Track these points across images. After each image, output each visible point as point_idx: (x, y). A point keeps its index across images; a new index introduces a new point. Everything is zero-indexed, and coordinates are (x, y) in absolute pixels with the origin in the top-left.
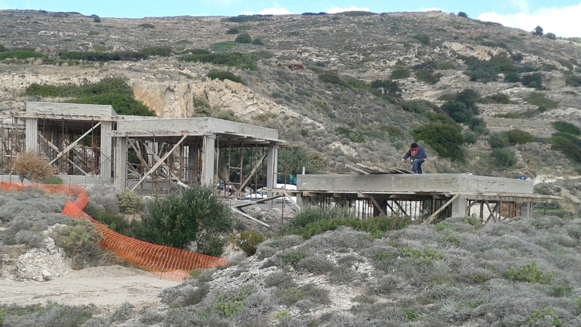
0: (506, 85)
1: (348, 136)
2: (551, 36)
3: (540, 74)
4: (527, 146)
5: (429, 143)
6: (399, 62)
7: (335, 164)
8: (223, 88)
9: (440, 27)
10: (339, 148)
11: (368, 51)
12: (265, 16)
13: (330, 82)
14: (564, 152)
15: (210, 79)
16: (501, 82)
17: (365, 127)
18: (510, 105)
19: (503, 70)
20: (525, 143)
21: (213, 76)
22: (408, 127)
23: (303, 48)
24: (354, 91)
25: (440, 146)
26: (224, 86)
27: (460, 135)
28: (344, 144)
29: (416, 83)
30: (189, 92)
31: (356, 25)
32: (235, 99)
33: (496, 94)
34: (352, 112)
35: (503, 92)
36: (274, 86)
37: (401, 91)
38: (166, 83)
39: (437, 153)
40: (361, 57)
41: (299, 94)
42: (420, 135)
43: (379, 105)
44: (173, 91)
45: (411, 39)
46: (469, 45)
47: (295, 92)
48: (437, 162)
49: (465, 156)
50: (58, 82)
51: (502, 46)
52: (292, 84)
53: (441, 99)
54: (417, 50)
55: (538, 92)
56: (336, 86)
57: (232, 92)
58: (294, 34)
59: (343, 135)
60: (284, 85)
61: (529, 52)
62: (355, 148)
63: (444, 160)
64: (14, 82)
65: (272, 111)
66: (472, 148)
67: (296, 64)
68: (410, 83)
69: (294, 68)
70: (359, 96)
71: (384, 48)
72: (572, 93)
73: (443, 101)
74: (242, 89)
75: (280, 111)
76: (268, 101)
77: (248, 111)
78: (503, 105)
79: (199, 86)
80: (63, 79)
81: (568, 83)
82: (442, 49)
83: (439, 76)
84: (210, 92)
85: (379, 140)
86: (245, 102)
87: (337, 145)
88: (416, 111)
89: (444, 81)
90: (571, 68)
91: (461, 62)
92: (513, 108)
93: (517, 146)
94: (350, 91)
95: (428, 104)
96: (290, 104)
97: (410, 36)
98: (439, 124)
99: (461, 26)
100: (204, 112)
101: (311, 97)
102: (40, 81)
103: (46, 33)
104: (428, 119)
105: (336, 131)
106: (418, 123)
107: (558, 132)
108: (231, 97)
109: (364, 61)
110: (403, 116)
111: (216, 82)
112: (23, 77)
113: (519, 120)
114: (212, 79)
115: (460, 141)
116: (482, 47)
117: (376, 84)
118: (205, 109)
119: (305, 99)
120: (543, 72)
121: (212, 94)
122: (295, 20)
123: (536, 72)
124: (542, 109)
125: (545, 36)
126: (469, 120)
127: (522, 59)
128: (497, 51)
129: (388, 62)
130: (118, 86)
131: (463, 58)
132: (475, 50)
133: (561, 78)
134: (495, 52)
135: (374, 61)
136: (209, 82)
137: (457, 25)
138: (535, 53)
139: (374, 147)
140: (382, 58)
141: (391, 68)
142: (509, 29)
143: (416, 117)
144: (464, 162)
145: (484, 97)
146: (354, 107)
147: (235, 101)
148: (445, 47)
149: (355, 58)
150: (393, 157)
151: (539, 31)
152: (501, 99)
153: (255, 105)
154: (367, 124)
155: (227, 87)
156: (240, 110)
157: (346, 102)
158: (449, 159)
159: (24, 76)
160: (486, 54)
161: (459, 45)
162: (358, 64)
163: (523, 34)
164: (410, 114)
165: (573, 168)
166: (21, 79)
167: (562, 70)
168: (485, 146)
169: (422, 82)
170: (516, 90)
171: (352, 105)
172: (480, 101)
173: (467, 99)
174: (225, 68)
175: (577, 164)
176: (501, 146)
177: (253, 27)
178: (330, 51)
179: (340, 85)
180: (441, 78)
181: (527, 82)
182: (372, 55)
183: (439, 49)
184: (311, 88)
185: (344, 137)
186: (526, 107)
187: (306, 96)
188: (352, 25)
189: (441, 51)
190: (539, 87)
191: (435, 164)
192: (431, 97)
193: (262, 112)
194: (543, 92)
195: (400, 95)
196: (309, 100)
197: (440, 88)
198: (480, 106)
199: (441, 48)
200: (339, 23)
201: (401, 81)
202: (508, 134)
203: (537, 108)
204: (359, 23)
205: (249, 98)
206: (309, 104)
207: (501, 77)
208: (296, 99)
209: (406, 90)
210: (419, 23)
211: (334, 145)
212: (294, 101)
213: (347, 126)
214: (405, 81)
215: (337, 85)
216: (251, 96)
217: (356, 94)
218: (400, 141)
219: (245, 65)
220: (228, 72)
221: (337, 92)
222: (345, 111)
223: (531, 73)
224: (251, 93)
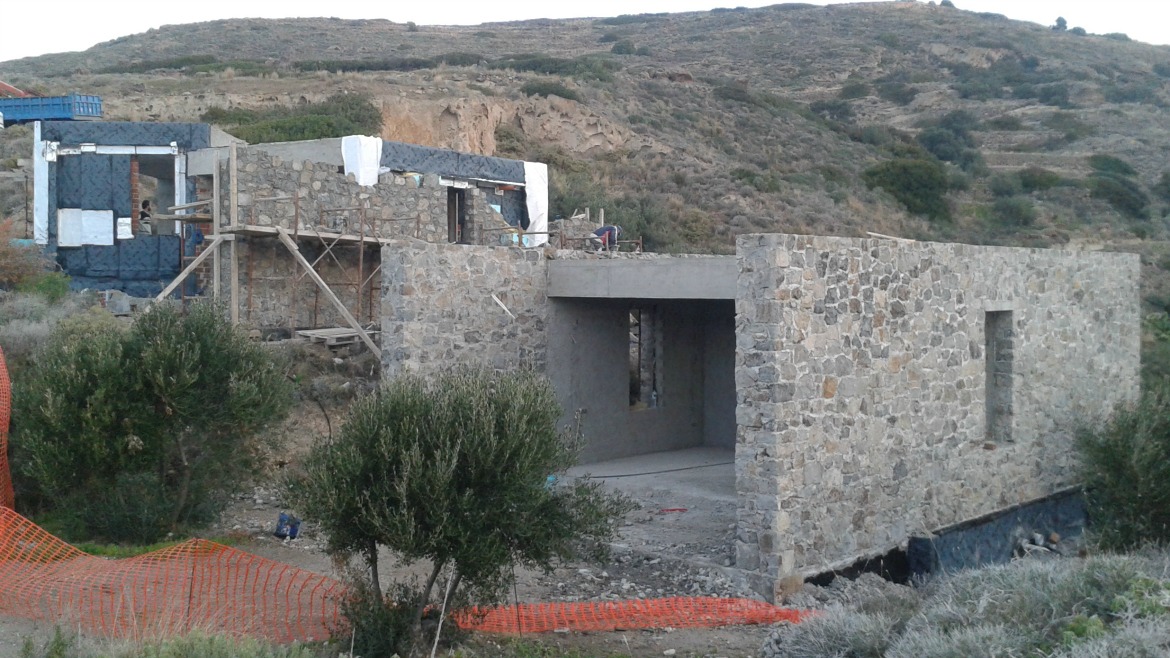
0: (1014, 103)
1: (751, 182)
2: (1078, 32)
3: (1066, 85)
4: (1053, 191)
5: (890, 191)
6: (853, 74)
7: (728, 229)
8: (547, 109)
9: (915, 23)
10: (737, 203)
11: (808, 60)
12: (658, 15)
13: (733, 98)
14: (1111, 201)
15: (526, 95)
16: (1007, 99)
17: (785, 167)
18: (1022, 132)
19: (1008, 81)
20: (1048, 188)
21: (529, 91)
22: (857, 167)
23: (711, 59)
24: (771, 112)
25: (909, 196)
26: (548, 106)
27: (942, 178)
28: (744, 195)
29: (879, 104)
30: (484, 117)
31: (790, 24)
32: (567, 127)
33: (1000, 116)
34: (766, 144)
35: (1012, 113)
36: (633, 106)
37: (855, 115)
38: (443, 103)
39: (905, 208)
40: (798, 69)
41: (678, 117)
42: (876, 179)
43: (811, 132)
44: (455, 115)
45: (869, 41)
46: (958, 47)
47: (672, 115)
48: (904, 223)
49: (951, 212)
50: (259, 103)
51: (1008, 46)
52: (667, 103)
53: (916, 126)
54: (880, 57)
55: (1064, 111)
56: (742, 106)
57: (562, 115)
58: (696, 39)
59: (744, 180)
60: (654, 104)
61: (1048, 54)
62: (763, 203)
63: (917, 218)
64: (187, 108)
65: (629, 147)
66: (963, 200)
67: (680, 72)
68: (870, 104)
69: (678, 78)
70: (779, 120)
71: (830, 55)
72: (1116, 112)
73: (920, 130)
74: (578, 109)
75: (641, 145)
76: (621, 129)
77: (588, 146)
78: (1012, 132)
79: (506, 107)
80: (267, 99)
81: (1108, 98)
82: (918, 54)
83: (914, 92)
84: (526, 117)
85: (807, 187)
86: (584, 131)
87: (733, 198)
88: (872, 142)
89: (921, 99)
90: (1110, 75)
91: (946, 71)
92: (1026, 136)
93: (1036, 193)
94: (764, 111)
95: (892, 131)
96: (659, 133)
97: (869, 37)
98: (909, 161)
99: (945, 19)
100: (513, 149)
101: (697, 121)
102: (228, 103)
103: (336, 49)
104: (891, 154)
105: (732, 174)
106: (874, 160)
107: (1096, 171)
108: (559, 124)
109: (801, 74)
110: (851, 149)
111: (534, 101)
112: (202, 97)
113: (1036, 154)
114: (529, 96)
115: (943, 185)
116: (978, 48)
117: (817, 108)
118: (516, 144)
119: (687, 125)
120: (1071, 82)
121: (528, 120)
122: (700, 19)
123: (1059, 83)
124: (1071, 138)
125: (1070, 31)
126: (959, 155)
127: (1037, 65)
128: (999, 54)
129: (836, 74)
130: (355, 106)
131: (950, 66)
132: (967, 54)
133: (1098, 91)
134: (996, 56)
135: (816, 74)
136: (525, 102)
137: (939, 18)
138: (1057, 56)
139: (795, 200)
140: (828, 70)
141: (842, 83)
142: (1017, 23)
143: (871, 150)
144: (950, 221)
145: (982, 121)
146: (769, 137)
147: (566, 130)
148: (923, 51)
149: (788, 71)
150: (827, 215)
151: (1061, 22)
152: (1009, 124)
153: (599, 136)
154: (789, 163)
155: (552, 108)
156: (574, 145)
157: (756, 129)
158: (926, 216)
159: (204, 97)
160: (984, 59)
161: (943, 46)
162: (793, 78)
163: (1037, 29)
164: (861, 146)
165: (1126, 226)
166: (197, 101)
167: (1097, 80)
168: (984, 195)
169: (888, 102)
170: (1029, 110)
171: (767, 134)
172: (976, 129)
173: (957, 123)
174: (554, 78)
175: (1133, 219)
176: (1010, 193)
177: (640, 30)
178: (751, 62)
179: (748, 102)
180: (916, 96)
181: (1046, 97)
182: (813, 65)
183: (913, 54)
184: (698, 108)
185: (744, 184)
186: (1047, 134)
187: (688, 121)
188: (785, 22)
189: (916, 56)
190: (1065, 104)
191: (901, 226)
192: (902, 123)
193: (611, 147)
194: (1072, 111)
195: (855, 121)
196: (693, 127)
197: (915, 111)
198: (976, 134)
199: (915, 52)
200: (764, 21)
201: (857, 102)
202: (1022, 173)
203: (1063, 135)
204: (793, 21)
205: (589, 124)
206: (694, 134)
207: (1007, 92)
208: (671, 125)
209: (864, 115)
210: (884, 17)
211: (729, 198)
212: (667, 129)
213: (752, 167)
214: (861, 102)
215: (744, 103)
216: (593, 120)
217: (775, 116)
218: (843, 189)
219: (591, 74)
220: (558, 84)
221: (743, 114)
222: (754, 143)
223: (1053, 84)
224: (592, 115)
